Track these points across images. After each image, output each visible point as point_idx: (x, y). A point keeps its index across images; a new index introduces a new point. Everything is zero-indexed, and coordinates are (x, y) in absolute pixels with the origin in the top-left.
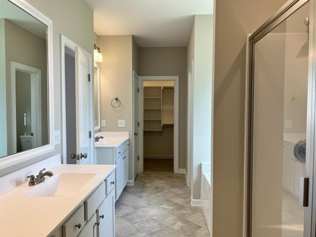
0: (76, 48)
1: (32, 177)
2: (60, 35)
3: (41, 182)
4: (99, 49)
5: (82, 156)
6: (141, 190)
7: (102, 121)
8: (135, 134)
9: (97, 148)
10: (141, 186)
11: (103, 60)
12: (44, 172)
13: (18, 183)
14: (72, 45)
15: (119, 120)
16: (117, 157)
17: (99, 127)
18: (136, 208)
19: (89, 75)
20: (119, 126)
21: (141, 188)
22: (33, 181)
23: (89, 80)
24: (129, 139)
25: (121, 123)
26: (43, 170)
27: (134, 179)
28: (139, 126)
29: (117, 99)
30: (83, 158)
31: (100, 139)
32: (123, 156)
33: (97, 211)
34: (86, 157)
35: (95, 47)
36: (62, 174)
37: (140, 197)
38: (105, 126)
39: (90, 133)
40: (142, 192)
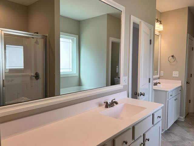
0: (140, 22)
1: (107, 103)
2: (130, 16)
3: (112, 106)
4: (161, 22)
5: (141, 94)
6: (190, 126)
7: (161, 72)
8: (187, 83)
9: (155, 90)
10: (190, 123)
11: (163, 29)
12: (114, 101)
13: (100, 105)
14: (138, 21)
15: (174, 72)
16: (169, 98)
17: (158, 76)
18: (184, 139)
19: (151, 40)
20: (173, 76)
21: (190, 125)
22: (108, 105)
23: (151, 44)
24: (181, 86)
25: (176, 74)
26: (113, 100)
27: (184, 117)
28: (191, 77)
29: (173, 56)
30: (142, 95)
31: (158, 84)
32: (174, 98)
33: (144, 135)
34: (144, 95)
35: (158, 21)
36: (125, 104)
37: (188, 132)
38: (163, 75)
39: (150, 79)
40: (190, 128)
